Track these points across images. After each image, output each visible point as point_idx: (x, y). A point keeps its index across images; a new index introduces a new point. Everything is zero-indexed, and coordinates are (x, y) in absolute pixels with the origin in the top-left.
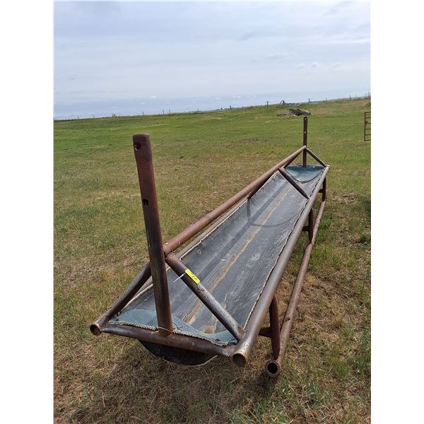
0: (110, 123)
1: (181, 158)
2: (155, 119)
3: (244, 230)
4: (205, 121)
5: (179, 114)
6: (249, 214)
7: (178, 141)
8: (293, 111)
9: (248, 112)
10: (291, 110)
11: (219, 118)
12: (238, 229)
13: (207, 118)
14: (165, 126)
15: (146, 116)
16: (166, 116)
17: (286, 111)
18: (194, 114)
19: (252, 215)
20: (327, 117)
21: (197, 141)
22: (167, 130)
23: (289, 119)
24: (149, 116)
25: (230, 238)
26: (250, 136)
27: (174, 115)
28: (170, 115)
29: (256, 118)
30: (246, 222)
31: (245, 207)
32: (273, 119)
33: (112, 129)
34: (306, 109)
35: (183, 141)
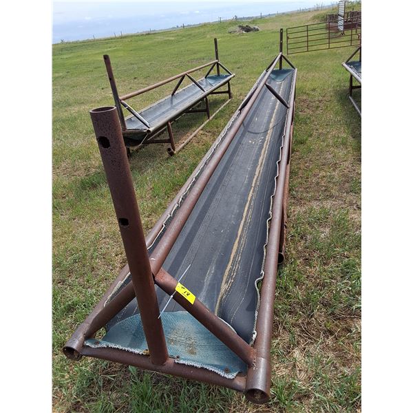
0: (62, 50)
1: (135, 78)
2: (107, 43)
3: (168, 111)
4: (158, 42)
5: (132, 36)
6: (172, 103)
7: (132, 64)
8: (243, 28)
9: (202, 30)
10: (240, 26)
11: (173, 39)
12: (163, 110)
13: (159, 38)
14: (117, 50)
15: (98, 40)
16: (118, 38)
17: (236, 28)
18: (147, 34)
19: (174, 104)
20: (273, 32)
21: (149, 63)
22: (121, 54)
23: (238, 36)
24: (101, 40)
25: (158, 113)
26: (199, 56)
27: (126, 37)
28: (122, 37)
29: (208, 36)
30: (169, 107)
31: (170, 99)
32: (224, 37)
33: (65, 57)
34: (256, 24)
35: (136, 64)
